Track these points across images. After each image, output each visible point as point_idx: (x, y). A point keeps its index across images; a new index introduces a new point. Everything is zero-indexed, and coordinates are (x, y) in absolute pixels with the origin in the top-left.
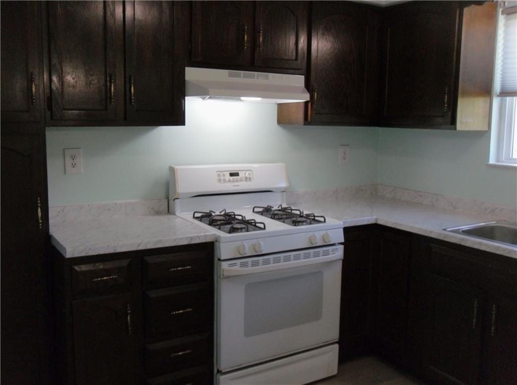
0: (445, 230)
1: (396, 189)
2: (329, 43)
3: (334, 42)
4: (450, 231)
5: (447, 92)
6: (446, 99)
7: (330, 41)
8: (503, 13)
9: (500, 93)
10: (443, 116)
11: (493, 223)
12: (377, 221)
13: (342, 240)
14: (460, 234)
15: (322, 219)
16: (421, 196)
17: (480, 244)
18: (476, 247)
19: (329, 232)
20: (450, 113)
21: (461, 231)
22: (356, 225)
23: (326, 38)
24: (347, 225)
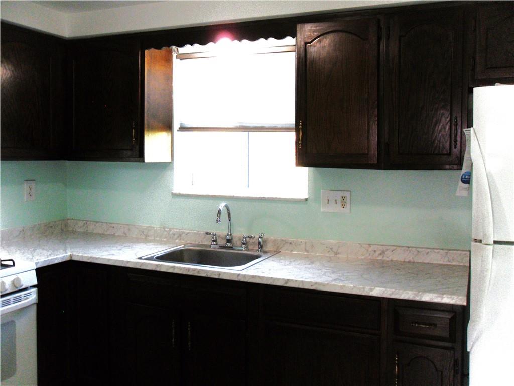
0: (140, 258)
1: (88, 223)
2: (8, 71)
3: (14, 71)
4: (144, 259)
5: (134, 126)
6: (133, 133)
7: (9, 70)
8: (177, 57)
9: (180, 128)
10: (131, 150)
11: (180, 247)
12: (71, 257)
13: (35, 282)
14: (155, 261)
15: (11, 263)
16: (114, 227)
17: (174, 267)
18: (170, 271)
19: (19, 276)
20: (137, 147)
21: (154, 257)
22: (50, 264)
23: (4, 66)
24: (39, 266)
